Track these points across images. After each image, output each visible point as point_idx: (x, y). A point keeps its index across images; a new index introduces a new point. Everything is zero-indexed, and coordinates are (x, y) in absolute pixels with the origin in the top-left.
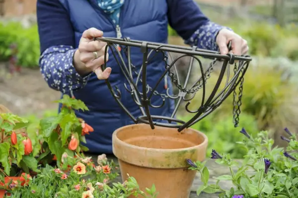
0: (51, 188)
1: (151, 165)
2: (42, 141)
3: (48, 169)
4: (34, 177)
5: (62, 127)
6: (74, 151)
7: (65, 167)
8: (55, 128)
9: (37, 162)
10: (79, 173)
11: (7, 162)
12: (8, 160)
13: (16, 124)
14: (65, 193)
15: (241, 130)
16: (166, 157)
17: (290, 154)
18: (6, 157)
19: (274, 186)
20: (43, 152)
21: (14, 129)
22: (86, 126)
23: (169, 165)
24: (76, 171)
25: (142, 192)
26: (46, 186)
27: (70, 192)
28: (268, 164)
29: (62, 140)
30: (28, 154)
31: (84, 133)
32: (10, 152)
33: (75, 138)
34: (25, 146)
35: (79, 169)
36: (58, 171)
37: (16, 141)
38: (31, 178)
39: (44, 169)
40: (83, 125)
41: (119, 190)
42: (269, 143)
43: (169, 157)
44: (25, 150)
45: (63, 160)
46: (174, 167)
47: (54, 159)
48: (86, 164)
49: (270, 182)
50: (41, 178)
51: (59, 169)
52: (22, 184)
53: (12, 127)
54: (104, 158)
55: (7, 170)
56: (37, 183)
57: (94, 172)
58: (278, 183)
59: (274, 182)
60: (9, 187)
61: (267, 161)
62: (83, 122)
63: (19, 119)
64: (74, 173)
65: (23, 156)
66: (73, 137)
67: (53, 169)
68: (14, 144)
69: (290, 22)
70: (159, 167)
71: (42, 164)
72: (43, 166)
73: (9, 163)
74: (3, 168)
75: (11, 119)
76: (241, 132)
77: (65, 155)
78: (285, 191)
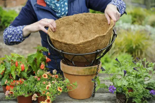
0: (33, 84)
1: (77, 74)
2: (29, 65)
3: (32, 77)
4: (26, 80)
5: (37, 59)
6: (43, 70)
7: (39, 75)
8: (34, 60)
9: (27, 74)
10: (45, 78)
11: (14, 74)
12: (15, 73)
13: (18, 58)
14: (39, 85)
15: (115, 59)
16: (84, 70)
17: (136, 69)
18: (13, 72)
19: (129, 82)
20: (29, 70)
21: (17, 60)
22: (48, 59)
23: (85, 74)
24: (43, 77)
25: (71, 85)
26: (31, 83)
27: (41, 85)
28: (125, 72)
29: (37, 65)
30: (23, 71)
31: (47, 62)
32: (15, 70)
33: (43, 64)
34: (22, 67)
35: (45, 76)
36: (36, 77)
37: (18, 65)
38: (24, 81)
39: (30, 77)
40: (46, 58)
41: (62, 84)
42: (128, 64)
43: (85, 70)
44: (22, 69)
45: (38, 73)
46: (87, 75)
47: (34, 73)
48: (48, 75)
49: (127, 81)
50: (29, 80)
51: (36, 76)
52: (21, 83)
53: (16, 59)
54: (55, 71)
55: (14, 77)
56: (27, 82)
57: (52, 77)
58: (130, 81)
59: (128, 81)
60: (15, 84)
61: (125, 71)
62: (47, 57)
63: (19, 56)
64: (43, 78)
65: (21, 72)
66: (42, 63)
67: (33, 77)
68: (17, 66)
69: (152, 7)
70: (81, 74)
71: (29, 75)
72: (29, 76)
73: (15, 75)
74: (12, 77)
75: (15, 55)
76: (115, 60)
77: (38, 71)
78: (133, 84)
